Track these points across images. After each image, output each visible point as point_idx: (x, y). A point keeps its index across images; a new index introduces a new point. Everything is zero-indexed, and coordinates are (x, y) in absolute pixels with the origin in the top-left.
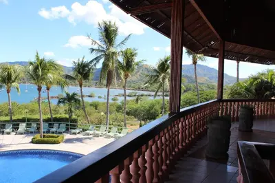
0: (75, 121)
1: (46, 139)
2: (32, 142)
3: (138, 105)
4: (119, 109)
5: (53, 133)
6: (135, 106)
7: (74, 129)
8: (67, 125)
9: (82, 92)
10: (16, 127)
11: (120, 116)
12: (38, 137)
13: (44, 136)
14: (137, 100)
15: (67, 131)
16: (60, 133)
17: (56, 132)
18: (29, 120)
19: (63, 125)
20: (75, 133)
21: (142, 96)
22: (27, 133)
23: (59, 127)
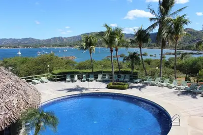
0: (136, 73)
1: (117, 86)
2: (107, 88)
3: (183, 61)
4: (167, 64)
5: (121, 81)
6: (179, 62)
7: (136, 79)
8: (130, 76)
9: (141, 52)
10: (96, 77)
11: (169, 70)
12: (111, 84)
13: (115, 84)
14: (182, 58)
15: (131, 80)
16: (126, 82)
17: (123, 82)
18: (104, 72)
19: (128, 76)
20: (137, 83)
21: (186, 54)
22: (104, 81)
23: (125, 78)
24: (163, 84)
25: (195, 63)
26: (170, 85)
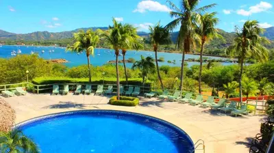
0: (148, 85)
1: (123, 101)
2: (110, 103)
3: (210, 71)
4: (189, 74)
5: (128, 95)
6: (205, 71)
7: (148, 93)
8: (141, 89)
10: (94, 89)
11: (191, 81)
12: (115, 98)
13: (121, 99)
14: (208, 67)
15: (142, 94)
16: (136, 96)
17: (131, 95)
18: (106, 82)
19: (138, 88)
20: (149, 97)
21: (213, 61)
22: (105, 94)
23: (134, 90)
24: (183, 99)
25: (224, 73)
26: (193, 101)
